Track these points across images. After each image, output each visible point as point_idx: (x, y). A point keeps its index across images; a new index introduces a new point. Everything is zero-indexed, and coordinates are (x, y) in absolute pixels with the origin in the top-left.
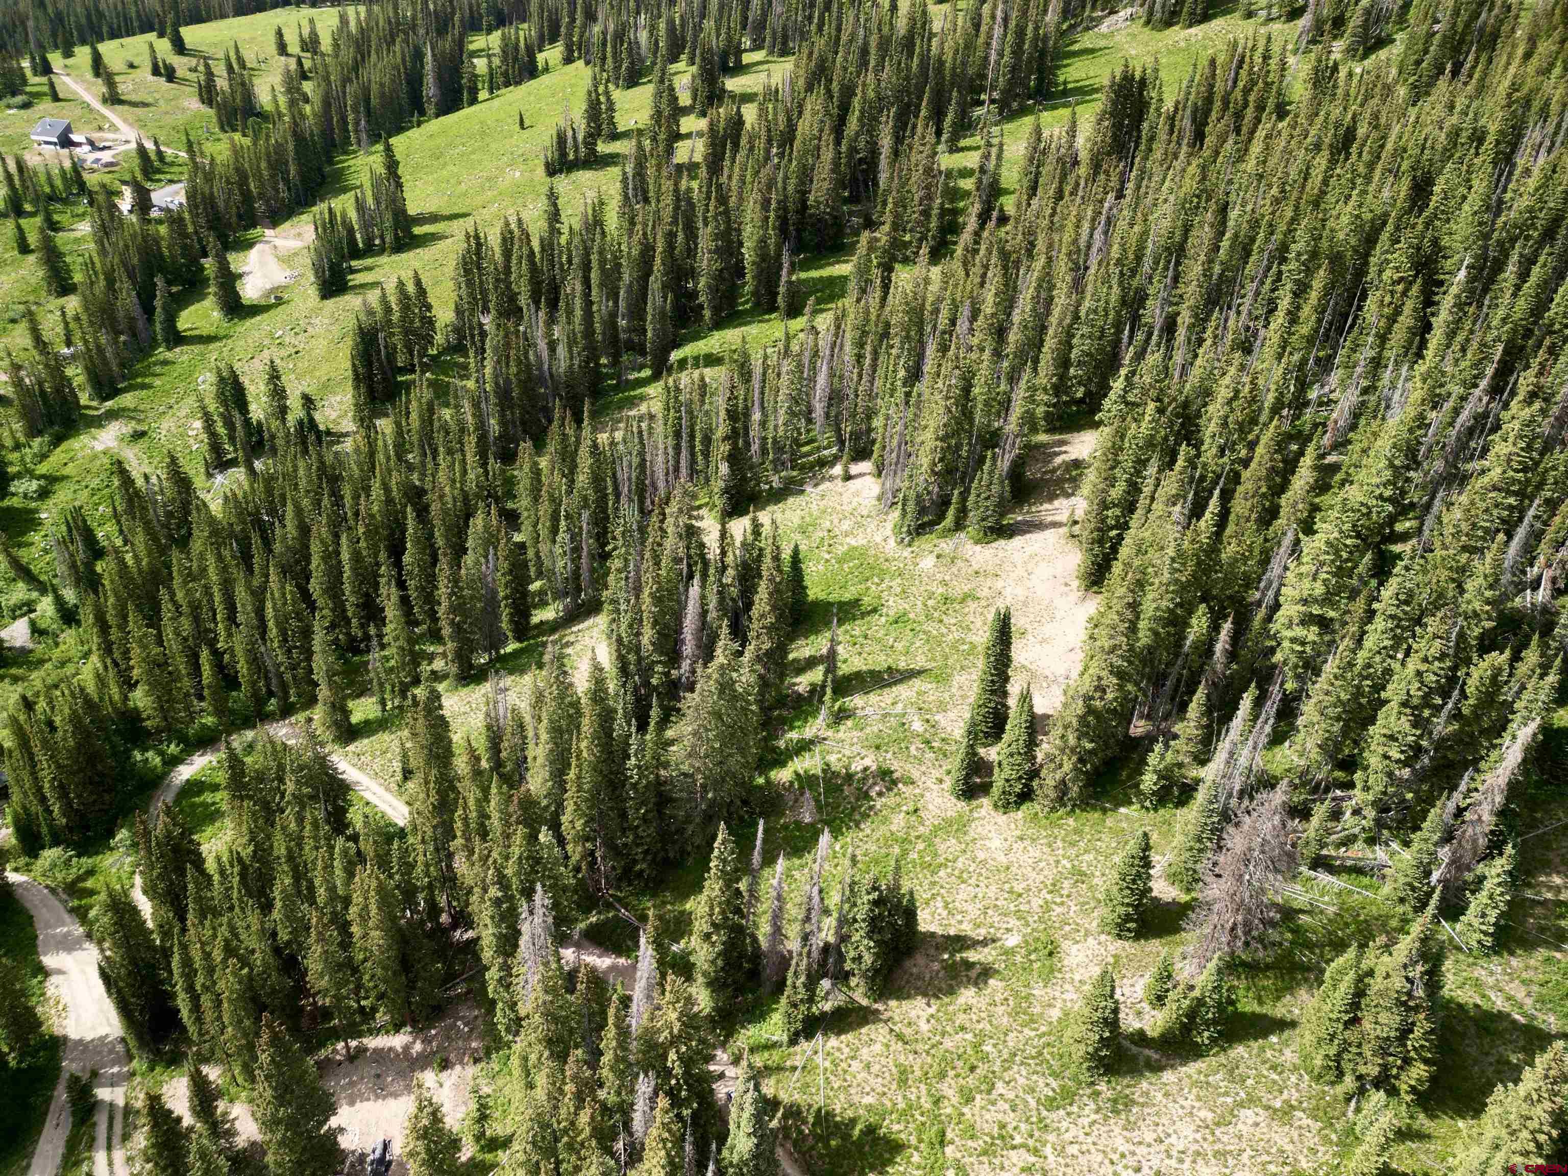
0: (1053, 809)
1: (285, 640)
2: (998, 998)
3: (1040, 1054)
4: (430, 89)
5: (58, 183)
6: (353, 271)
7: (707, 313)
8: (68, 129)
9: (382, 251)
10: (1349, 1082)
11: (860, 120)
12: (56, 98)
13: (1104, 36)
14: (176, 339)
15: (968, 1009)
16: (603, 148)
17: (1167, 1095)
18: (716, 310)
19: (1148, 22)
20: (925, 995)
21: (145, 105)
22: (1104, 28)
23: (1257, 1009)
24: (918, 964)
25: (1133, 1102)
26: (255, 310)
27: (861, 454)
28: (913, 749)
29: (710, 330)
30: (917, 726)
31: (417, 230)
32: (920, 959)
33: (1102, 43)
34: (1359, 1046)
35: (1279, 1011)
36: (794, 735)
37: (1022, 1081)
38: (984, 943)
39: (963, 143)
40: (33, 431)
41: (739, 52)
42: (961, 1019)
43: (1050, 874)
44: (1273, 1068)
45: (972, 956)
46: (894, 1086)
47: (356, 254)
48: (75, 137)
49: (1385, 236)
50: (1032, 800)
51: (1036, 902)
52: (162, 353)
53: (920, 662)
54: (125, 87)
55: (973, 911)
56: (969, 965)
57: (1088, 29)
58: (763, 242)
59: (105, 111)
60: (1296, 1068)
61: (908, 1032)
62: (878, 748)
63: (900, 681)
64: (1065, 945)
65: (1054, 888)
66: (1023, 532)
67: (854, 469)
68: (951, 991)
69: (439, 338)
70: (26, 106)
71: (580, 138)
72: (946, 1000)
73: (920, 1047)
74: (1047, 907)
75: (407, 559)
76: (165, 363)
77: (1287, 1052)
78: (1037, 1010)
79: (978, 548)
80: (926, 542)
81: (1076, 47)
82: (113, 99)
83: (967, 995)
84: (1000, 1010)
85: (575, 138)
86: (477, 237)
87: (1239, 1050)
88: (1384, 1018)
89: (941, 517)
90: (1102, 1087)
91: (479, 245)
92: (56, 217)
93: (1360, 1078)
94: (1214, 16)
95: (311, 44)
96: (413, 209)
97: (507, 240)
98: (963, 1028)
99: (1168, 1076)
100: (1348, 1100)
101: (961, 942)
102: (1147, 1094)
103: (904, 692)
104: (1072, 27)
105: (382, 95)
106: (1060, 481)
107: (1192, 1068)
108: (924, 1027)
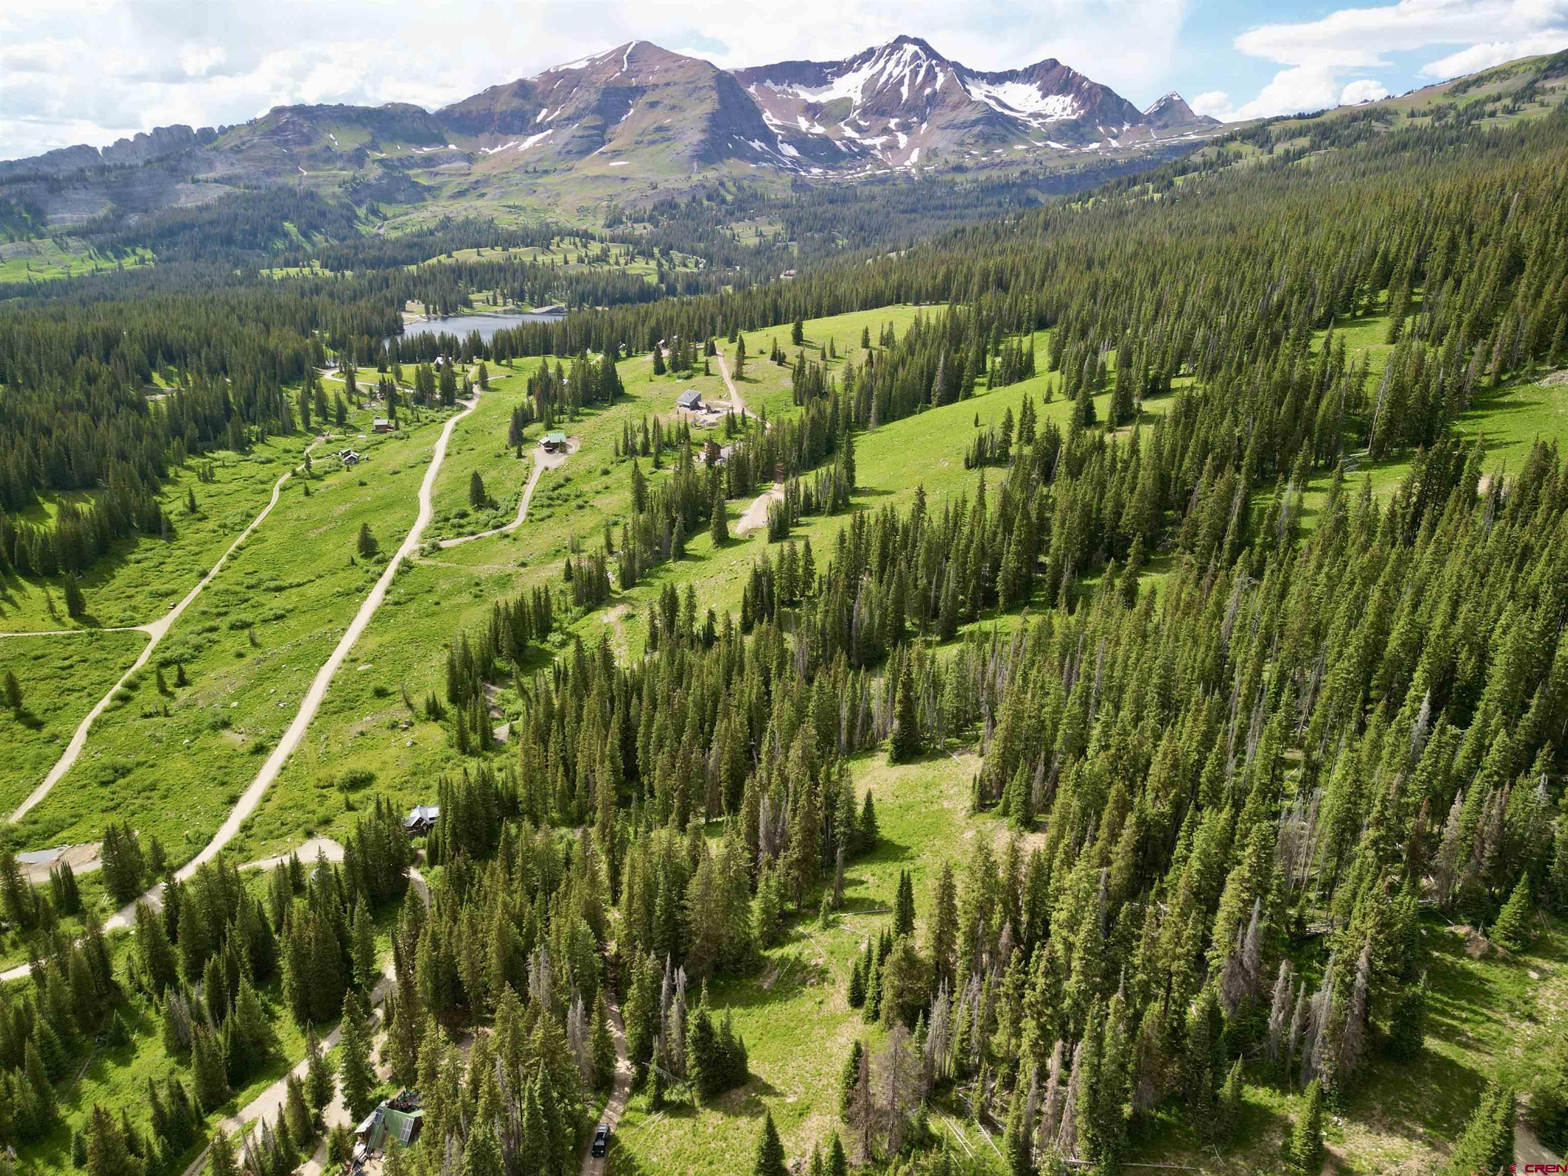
4: (937, 386)
5: (674, 436)
6: (798, 525)
7: (1001, 600)
8: (699, 398)
9: (822, 514)
12: (708, 374)
13: (1543, 391)
14: (682, 555)
15: (737, 1129)
18: (1012, 599)
20: (725, 1112)
21: (756, 381)
22: (1545, 383)
26: (736, 542)
29: (1002, 613)
31: (851, 500)
33: (1537, 398)
38: (778, 1095)
40: (578, 603)
42: (729, 1133)
46: (671, 1157)
47: (807, 511)
48: (701, 404)
52: (670, 564)
54: (749, 369)
55: (791, 1074)
56: (759, 1105)
59: (730, 384)
61: (701, 1129)
62: (833, 953)
63: (881, 912)
68: (738, 1115)
69: (815, 585)
70: (689, 377)
71: (997, 442)
72: (732, 1119)
73: (699, 1141)
76: (668, 570)
80: (979, 818)
81: (1506, 399)
82: (738, 376)
83: (743, 1121)
85: (992, 442)
89: (996, 802)
92: (662, 458)
95: (887, 340)
98: (726, 1139)
101: (768, 1089)
103: (876, 921)
104: (1513, 378)
105: (903, 388)
108: (710, 1130)
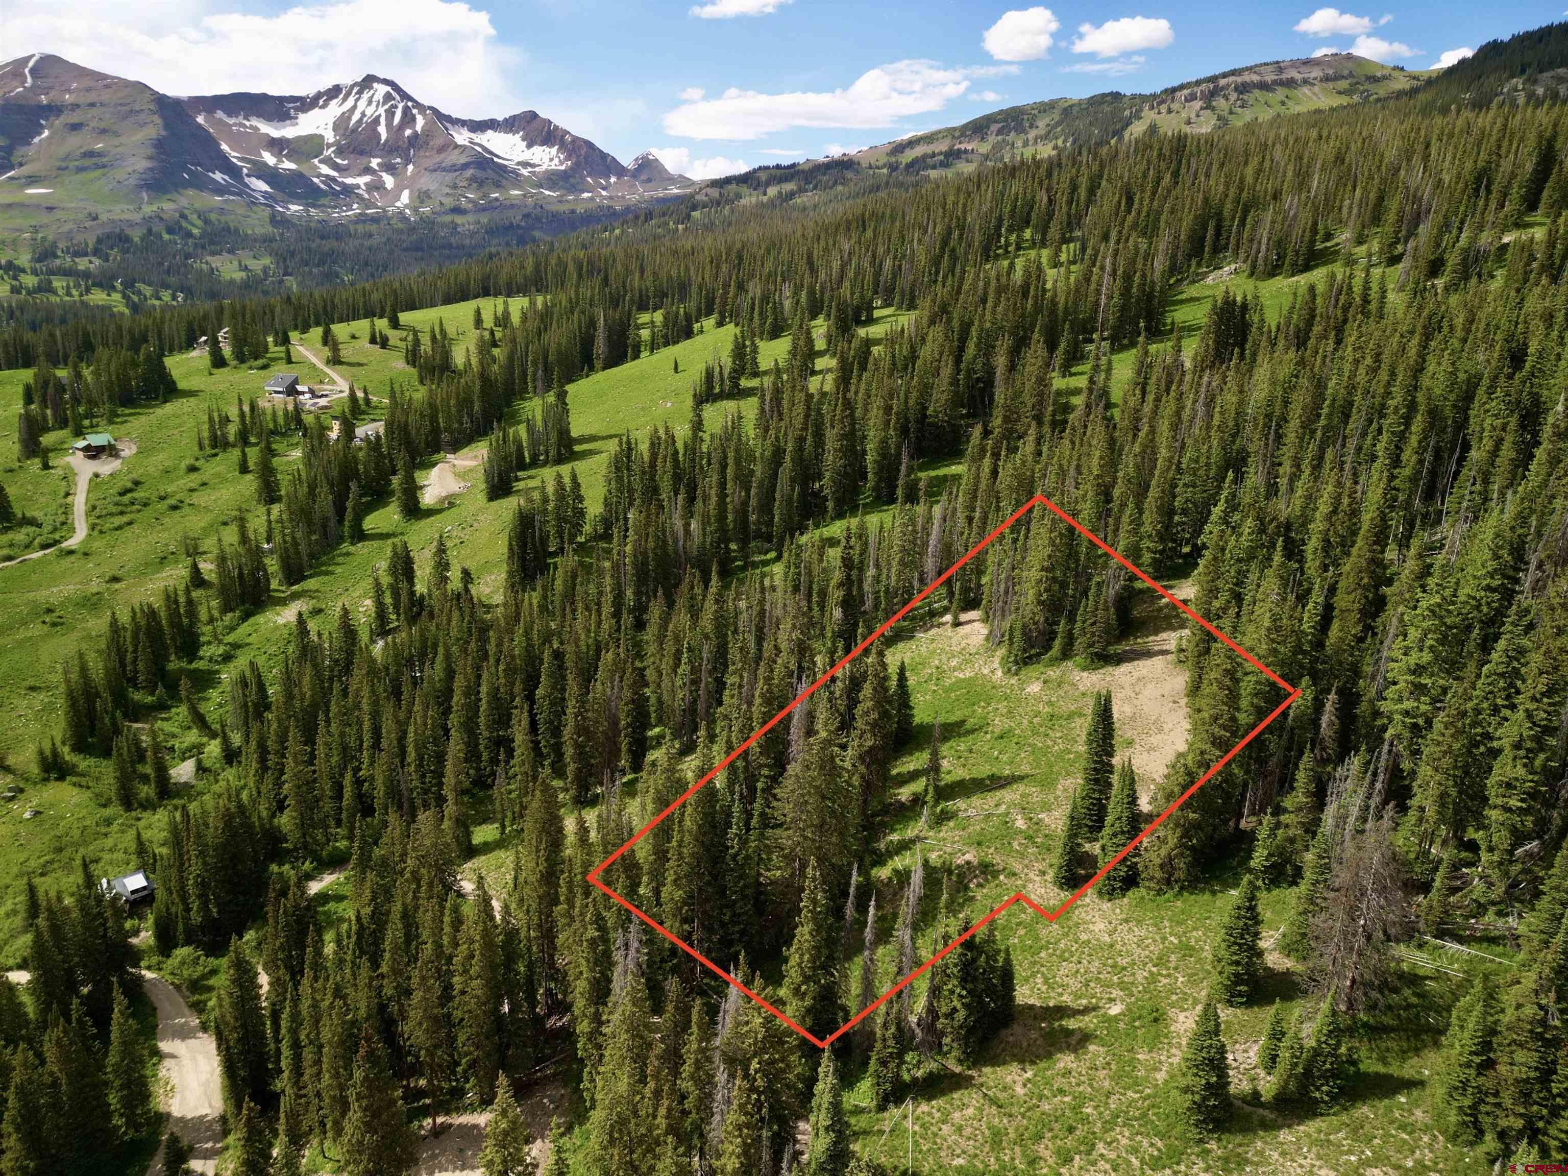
0: (1160, 892)
1: (421, 765)
2: (1100, 1062)
3: (1145, 1115)
4: (600, 347)
5: (281, 421)
6: (518, 479)
7: (830, 505)
8: (296, 381)
9: (545, 464)
10: (1490, 1143)
11: (977, 345)
12: (289, 361)
13: (1210, 287)
14: (360, 536)
15: (1068, 1073)
16: (744, 383)
17: (1283, 1154)
18: (839, 502)
19: (1252, 274)
20: (1022, 1061)
21: (360, 365)
22: (1209, 280)
23: (1381, 1069)
24: (1015, 1033)
25: (1247, 1161)
26: (430, 512)
27: (971, 604)
28: (1015, 845)
29: (833, 519)
30: (1020, 823)
31: (577, 448)
32: (1017, 1028)
33: (1204, 293)
34: (1496, 1094)
35: (1408, 1070)
36: (895, 837)
37: (1124, 1141)
38: (1086, 1011)
39: (1073, 370)
40: (226, 608)
41: (871, 309)
42: (1059, 1083)
43: (1156, 949)
44: (1403, 1127)
45: (1072, 1024)
46: (987, 1148)
47: (522, 466)
48: (300, 388)
49: (1481, 391)
50: (1137, 885)
51: (1141, 975)
52: (346, 547)
53: (1025, 769)
54: (346, 353)
55: (1074, 984)
56: (1069, 1033)
57: (1194, 282)
58: (884, 442)
59: (327, 370)
60: (1426, 1129)
61: (1002, 1096)
62: (979, 844)
63: (1002, 787)
64: (1172, 1012)
65: (1161, 961)
66: (1131, 660)
67: (963, 617)
68: (1049, 1055)
69: (587, 528)
70: (265, 367)
71: (726, 373)
72: (1043, 1065)
73: (1014, 1110)
74: (1152, 979)
75: (540, 692)
76: (348, 554)
77: (1419, 1113)
78: (1141, 1073)
79: (1085, 674)
80: (1032, 671)
81: (1184, 296)
82: (335, 361)
83: (1065, 1060)
84: (1102, 1074)
85: (721, 373)
86: (629, 443)
87: (1364, 1111)
88: (1521, 1056)
89: (1048, 648)
90: (1212, 1145)
91: (630, 449)
92: (274, 446)
93: (1502, 1135)
94: (1316, 266)
95: (503, 321)
96: (574, 434)
97: (654, 445)
98: (1061, 1091)
99: (1285, 1135)
100: (1492, 1162)
101: (1061, 1011)
102: (1261, 1153)
103: (1008, 795)
104: (1179, 281)
105: (559, 353)
106: (1167, 618)
107: (1310, 1127)
108: (1020, 1090)
